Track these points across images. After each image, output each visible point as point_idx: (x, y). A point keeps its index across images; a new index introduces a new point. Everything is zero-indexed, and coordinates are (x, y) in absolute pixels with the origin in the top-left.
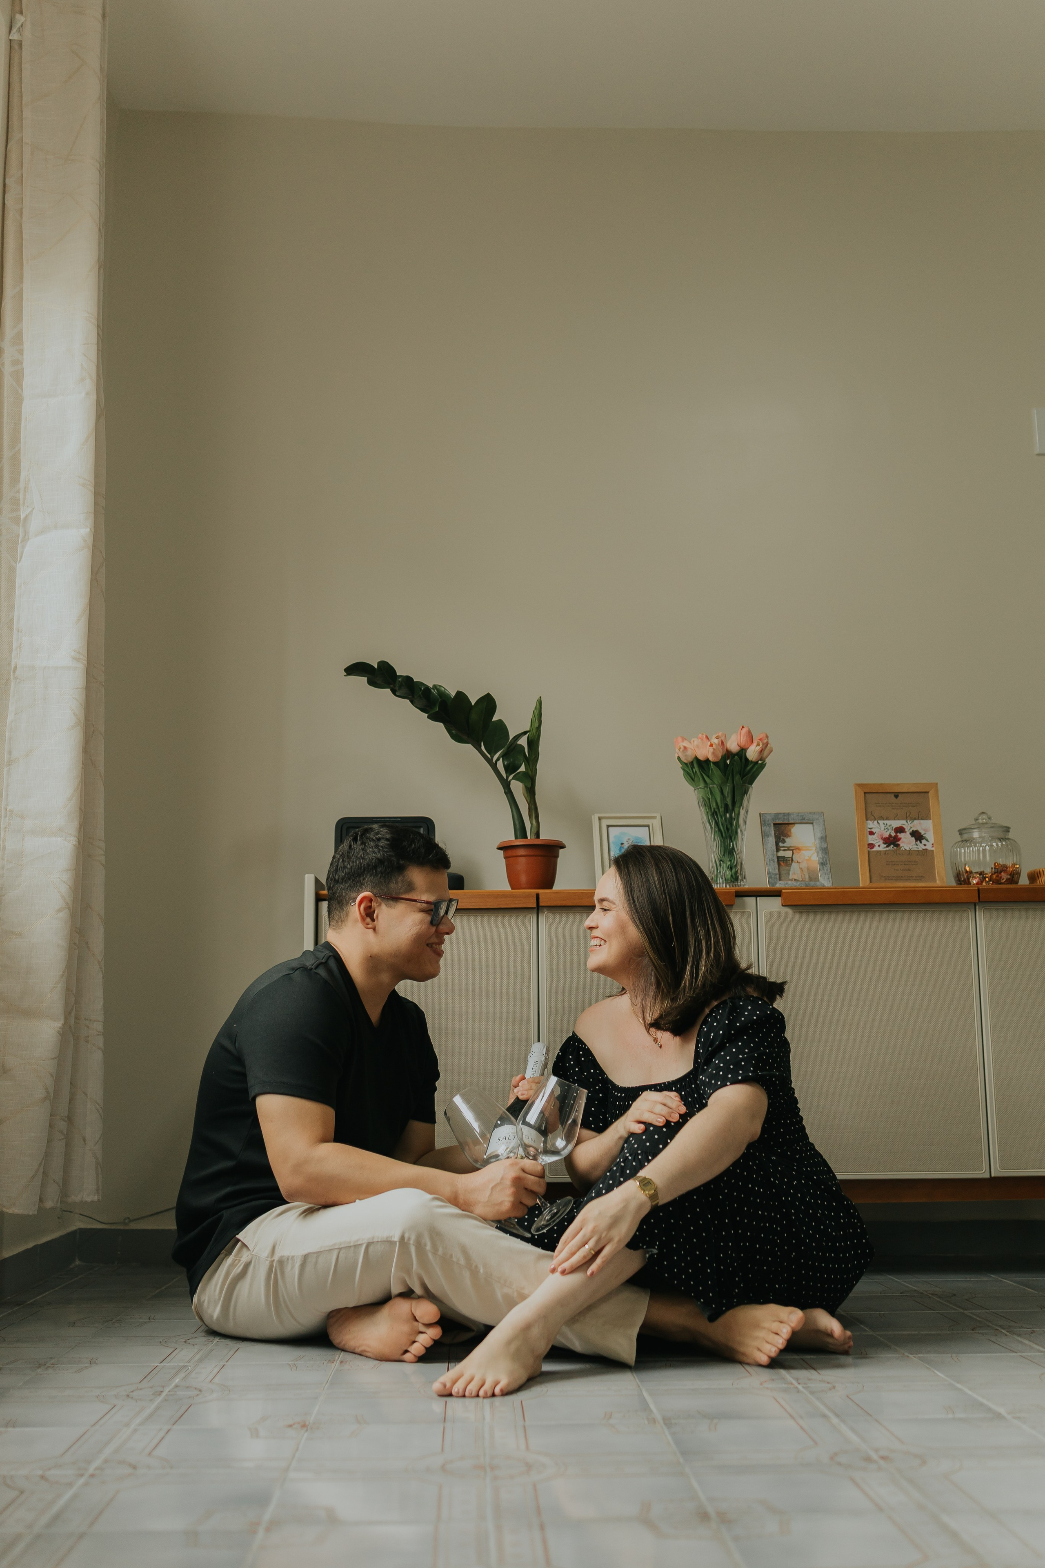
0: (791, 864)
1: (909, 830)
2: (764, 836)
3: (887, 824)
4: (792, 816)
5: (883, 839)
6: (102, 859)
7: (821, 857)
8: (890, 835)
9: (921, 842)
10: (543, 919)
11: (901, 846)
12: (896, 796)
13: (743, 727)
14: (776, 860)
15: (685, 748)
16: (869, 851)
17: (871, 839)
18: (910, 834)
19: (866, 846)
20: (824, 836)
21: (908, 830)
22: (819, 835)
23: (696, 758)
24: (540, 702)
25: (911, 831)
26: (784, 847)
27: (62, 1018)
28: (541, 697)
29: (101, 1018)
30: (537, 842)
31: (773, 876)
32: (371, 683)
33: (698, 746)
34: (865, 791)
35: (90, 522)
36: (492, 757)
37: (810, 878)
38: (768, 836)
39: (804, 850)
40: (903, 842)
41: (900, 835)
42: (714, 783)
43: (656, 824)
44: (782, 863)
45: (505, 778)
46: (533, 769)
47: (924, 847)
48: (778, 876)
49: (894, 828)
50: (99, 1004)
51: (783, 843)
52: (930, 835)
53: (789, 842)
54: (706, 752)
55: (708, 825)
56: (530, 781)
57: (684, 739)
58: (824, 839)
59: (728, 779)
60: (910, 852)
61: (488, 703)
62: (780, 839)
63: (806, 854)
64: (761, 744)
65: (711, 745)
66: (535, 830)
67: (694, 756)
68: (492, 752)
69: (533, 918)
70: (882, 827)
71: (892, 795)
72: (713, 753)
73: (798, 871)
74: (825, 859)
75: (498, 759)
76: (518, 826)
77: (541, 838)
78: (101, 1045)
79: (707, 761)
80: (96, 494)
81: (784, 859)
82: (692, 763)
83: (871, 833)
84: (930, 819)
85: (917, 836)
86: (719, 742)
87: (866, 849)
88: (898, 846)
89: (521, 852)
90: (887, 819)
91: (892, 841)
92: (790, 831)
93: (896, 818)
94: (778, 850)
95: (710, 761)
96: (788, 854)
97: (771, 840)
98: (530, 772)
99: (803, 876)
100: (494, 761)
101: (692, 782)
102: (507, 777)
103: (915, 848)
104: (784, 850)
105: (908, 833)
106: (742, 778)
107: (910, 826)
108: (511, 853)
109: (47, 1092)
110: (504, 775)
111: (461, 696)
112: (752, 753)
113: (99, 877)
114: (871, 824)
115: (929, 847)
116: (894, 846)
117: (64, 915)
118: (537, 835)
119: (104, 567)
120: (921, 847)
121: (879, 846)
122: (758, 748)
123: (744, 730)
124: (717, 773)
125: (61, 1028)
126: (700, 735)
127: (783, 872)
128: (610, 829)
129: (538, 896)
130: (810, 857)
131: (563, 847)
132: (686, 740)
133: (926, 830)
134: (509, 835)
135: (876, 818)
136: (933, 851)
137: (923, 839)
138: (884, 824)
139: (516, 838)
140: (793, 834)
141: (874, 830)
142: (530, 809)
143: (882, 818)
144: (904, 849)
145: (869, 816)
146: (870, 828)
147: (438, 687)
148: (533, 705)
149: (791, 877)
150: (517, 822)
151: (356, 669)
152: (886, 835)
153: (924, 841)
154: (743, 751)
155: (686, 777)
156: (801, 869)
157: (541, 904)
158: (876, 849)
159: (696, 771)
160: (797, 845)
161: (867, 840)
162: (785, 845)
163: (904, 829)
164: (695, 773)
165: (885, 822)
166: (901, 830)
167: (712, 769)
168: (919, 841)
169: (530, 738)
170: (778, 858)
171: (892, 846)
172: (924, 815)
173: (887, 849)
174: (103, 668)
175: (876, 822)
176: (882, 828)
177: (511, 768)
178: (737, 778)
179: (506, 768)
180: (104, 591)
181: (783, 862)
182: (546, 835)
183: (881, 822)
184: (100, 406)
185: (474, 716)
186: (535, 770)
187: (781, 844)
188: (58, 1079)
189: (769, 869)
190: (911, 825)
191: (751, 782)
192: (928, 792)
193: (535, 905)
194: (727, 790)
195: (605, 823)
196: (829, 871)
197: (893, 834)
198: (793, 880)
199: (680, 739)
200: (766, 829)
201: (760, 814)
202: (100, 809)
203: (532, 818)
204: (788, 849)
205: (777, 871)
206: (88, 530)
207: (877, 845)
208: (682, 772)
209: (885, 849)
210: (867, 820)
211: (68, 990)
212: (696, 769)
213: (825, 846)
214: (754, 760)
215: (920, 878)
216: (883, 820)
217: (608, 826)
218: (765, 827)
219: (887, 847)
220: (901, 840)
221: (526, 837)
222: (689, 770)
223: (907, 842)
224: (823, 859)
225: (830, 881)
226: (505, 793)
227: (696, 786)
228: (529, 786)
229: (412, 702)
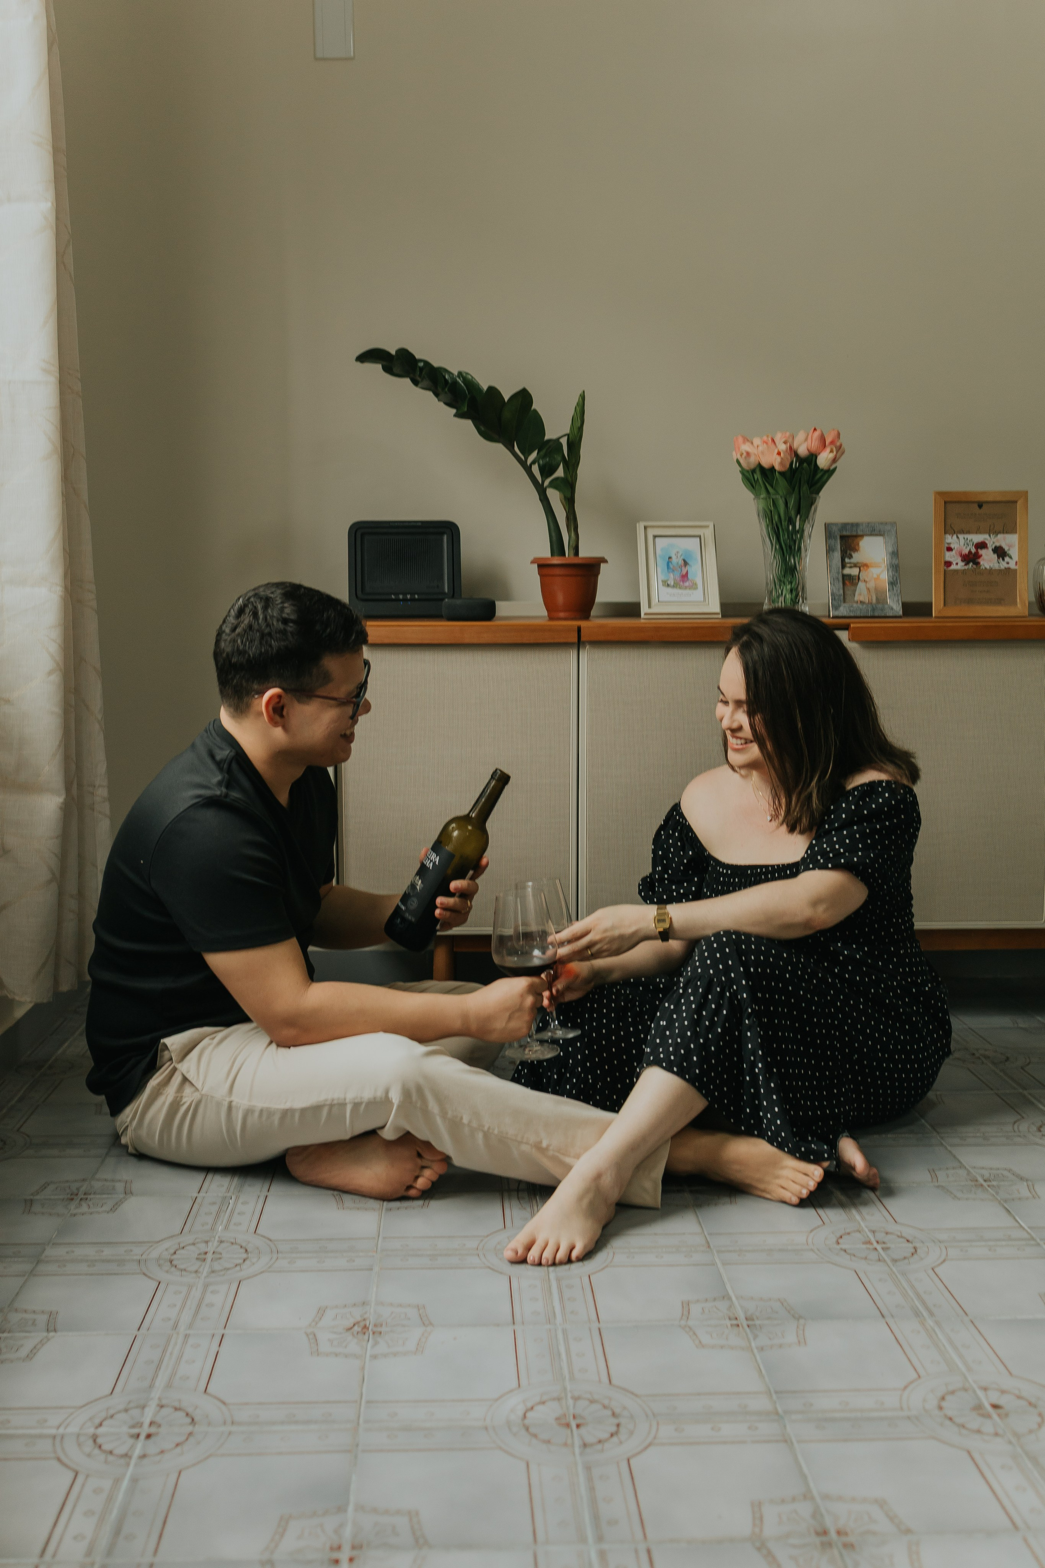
0: (857, 584)
1: (992, 545)
2: (829, 550)
3: (967, 539)
4: (861, 527)
5: (961, 555)
6: (94, 604)
7: (891, 575)
8: (970, 552)
9: (1003, 560)
10: (584, 655)
11: (981, 563)
12: (980, 506)
13: (815, 429)
14: (841, 579)
15: (748, 454)
16: (945, 570)
17: (949, 556)
18: (992, 550)
19: (943, 563)
20: (896, 551)
21: (990, 546)
22: (890, 549)
23: (760, 465)
24: (583, 397)
25: (993, 547)
26: (850, 563)
27: (63, 792)
28: (584, 392)
29: (105, 783)
30: (575, 561)
31: (837, 598)
32: (388, 369)
33: (763, 453)
34: (947, 499)
35: (50, 195)
36: (526, 459)
37: (877, 599)
38: (833, 551)
39: (872, 567)
40: (983, 560)
41: (981, 552)
42: (777, 493)
43: (708, 534)
44: (847, 582)
45: (540, 482)
46: (572, 475)
47: (1007, 566)
48: (842, 597)
49: (974, 544)
50: (102, 768)
51: (850, 558)
52: (1014, 552)
53: (857, 557)
54: (773, 459)
55: (768, 539)
56: (568, 487)
57: (746, 440)
58: (895, 554)
59: (794, 490)
60: (991, 571)
61: (524, 397)
62: (846, 553)
63: (874, 572)
64: (834, 449)
65: (779, 453)
66: (573, 543)
67: (757, 463)
68: (527, 452)
69: (573, 654)
70: (962, 541)
71: (976, 506)
72: (781, 463)
73: (865, 592)
74: (895, 578)
75: (533, 462)
76: (554, 538)
77: (582, 554)
78: (108, 812)
79: (772, 469)
80: (56, 150)
81: (850, 577)
82: (753, 471)
83: (949, 549)
84: (1016, 532)
85: (1000, 552)
86: (787, 448)
87: (942, 567)
88: (978, 564)
89: (558, 571)
90: (969, 532)
91: (971, 558)
92: (858, 544)
93: (978, 531)
94: (843, 566)
95: (775, 470)
96: (854, 572)
97: (837, 555)
98: (570, 479)
99: (870, 598)
100: (529, 463)
101: (753, 489)
102: (543, 482)
103: (996, 566)
104: (851, 567)
105: (990, 549)
106: (810, 488)
107: (992, 541)
108: (546, 571)
109: (53, 874)
110: (540, 479)
111: (492, 391)
112: (824, 460)
113: (92, 626)
114: (950, 539)
115: (1012, 565)
116: (973, 564)
117: (56, 678)
118: (576, 553)
119: (71, 246)
120: (1003, 565)
121: (957, 564)
122: (832, 456)
123: (817, 434)
124: (782, 483)
125: (62, 803)
126: (765, 438)
127: (848, 592)
128: (657, 540)
129: (579, 629)
130: (878, 576)
131: (604, 561)
132: (748, 440)
133: (1010, 546)
134: (545, 552)
135: (956, 530)
136: (1016, 570)
137: (1006, 556)
138: (964, 538)
139: (552, 554)
140: (861, 549)
141: (952, 546)
142: (568, 518)
143: (962, 532)
144: (984, 568)
145: (949, 529)
146: (948, 544)
147: (464, 374)
148: (575, 400)
149: (856, 598)
150: (553, 534)
151: (371, 356)
152: (966, 551)
153: (1007, 559)
154: (812, 458)
155: (744, 481)
156: (868, 589)
157: (583, 639)
158: (953, 567)
159: (758, 479)
160: (865, 561)
161: (944, 557)
162: (852, 560)
163: (987, 544)
164: (757, 481)
165: (966, 536)
166: (982, 545)
167: (777, 478)
168: (1001, 559)
169: (570, 441)
170: (843, 576)
171: (971, 564)
172: (1010, 529)
173: (966, 567)
174: (79, 375)
175: (955, 536)
176: (961, 543)
177: (547, 471)
178: (805, 488)
179: (542, 470)
180: (73, 277)
181: (849, 581)
182: (585, 552)
183: (961, 536)
184: (51, 29)
185: (507, 414)
186: (575, 475)
187: (847, 560)
188: (63, 856)
189: (833, 590)
190: (995, 540)
191: (818, 492)
192: (1016, 502)
193: (576, 640)
194: (792, 503)
195: (651, 533)
196: (899, 591)
197: (973, 550)
198: (859, 602)
199: (740, 440)
200: (832, 542)
201: (825, 524)
202: (87, 547)
203: (571, 530)
204: (855, 565)
205: (841, 592)
206: (49, 205)
207: (954, 563)
208: (740, 476)
209: (963, 568)
210: (945, 533)
211: (67, 758)
212: (758, 476)
213: (896, 563)
214: (826, 468)
215: (999, 601)
216: (964, 533)
217: (655, 537)
218: (830, 540)
219: (965, 565)
220: (982, 557)
221: (564, 554)
222: (750, 475)
223: (988, 560)
224: (893, 578)
225: (899, 604)
226: (540, 500)
227: (757, 496)
228: (569, 495)
229: (437, 395)
